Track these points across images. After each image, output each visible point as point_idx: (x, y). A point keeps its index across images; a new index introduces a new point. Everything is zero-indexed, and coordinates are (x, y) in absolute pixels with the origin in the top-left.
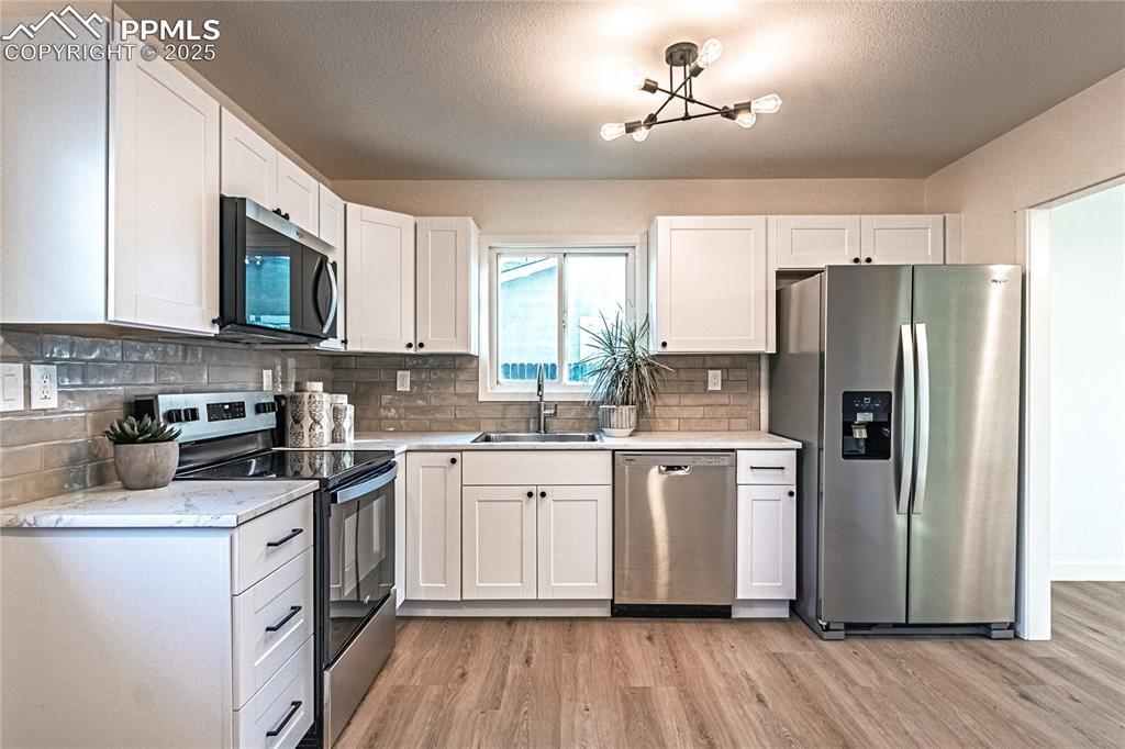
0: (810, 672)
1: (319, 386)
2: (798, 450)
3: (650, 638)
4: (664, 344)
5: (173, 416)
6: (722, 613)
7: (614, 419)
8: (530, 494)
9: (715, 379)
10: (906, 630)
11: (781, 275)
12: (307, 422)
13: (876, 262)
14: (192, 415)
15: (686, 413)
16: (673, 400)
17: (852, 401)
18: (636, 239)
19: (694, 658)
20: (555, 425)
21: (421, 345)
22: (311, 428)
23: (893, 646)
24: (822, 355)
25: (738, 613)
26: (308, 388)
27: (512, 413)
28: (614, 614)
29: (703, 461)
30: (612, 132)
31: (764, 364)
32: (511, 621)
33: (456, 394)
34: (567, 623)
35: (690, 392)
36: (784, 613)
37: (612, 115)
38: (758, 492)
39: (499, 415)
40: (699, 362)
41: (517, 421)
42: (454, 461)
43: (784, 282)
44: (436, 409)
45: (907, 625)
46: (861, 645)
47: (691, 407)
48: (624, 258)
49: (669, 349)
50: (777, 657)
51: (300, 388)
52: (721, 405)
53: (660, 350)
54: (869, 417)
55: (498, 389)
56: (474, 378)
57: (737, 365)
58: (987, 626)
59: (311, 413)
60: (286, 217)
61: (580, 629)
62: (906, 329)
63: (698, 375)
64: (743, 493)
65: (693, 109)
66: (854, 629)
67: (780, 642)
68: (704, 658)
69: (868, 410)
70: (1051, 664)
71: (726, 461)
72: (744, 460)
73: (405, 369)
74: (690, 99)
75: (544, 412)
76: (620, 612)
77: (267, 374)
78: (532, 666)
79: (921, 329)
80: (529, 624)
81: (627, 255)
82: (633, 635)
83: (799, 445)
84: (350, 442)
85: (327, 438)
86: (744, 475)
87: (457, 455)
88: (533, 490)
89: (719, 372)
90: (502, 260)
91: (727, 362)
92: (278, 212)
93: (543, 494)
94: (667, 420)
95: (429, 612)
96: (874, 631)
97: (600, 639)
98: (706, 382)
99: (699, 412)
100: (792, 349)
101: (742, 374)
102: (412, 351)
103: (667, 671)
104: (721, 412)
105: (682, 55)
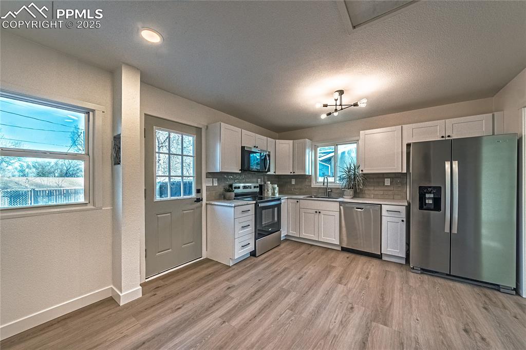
1: (269, 182)
2: (406, 206)
3: (348, 257)
4: (362, 171)
5: (235, 188)
6: (379, 257)
9: (387, 182)
10: (450, 277)
11: (408, 145)
12: (266, 190)
13: (453, 136)
14: (239, 188)
15: (376, 193)
16: (372, 188)
17: (423, 189)
19: (357, 264)
20: (333, 195)
21: (294, 172)
22: (267, 192)
25: (384, 258)
26: (267, 183)
27: (320, 191)
28: (342, 250)
29: (369, 207)
30: (324, 116)
31: (408, 177)
32: (312, 245)
33: (306, 185)
34: (327, 249)
35: (378, 185)
36: (403, 262)
38: (389, 219)
39: (317, 191)
40: (381, 176)
41: (322, 193)
44: (301, 189)
45: (450, 275)
46: (426, 277)
47: (379, 191)
50: (386, 271)
51: (265, 183)
52: (390, 190)
54: (432, 196)
55: (317, 184)
56: (310, 181)
57: (396, 177)
58: (498, 286)
59: (267, 188)
60: (257, 147)
62: (448, 163)
63: (381, 180)
64: (384, 219)
68: (360, 266)
69: (430, 193)
71: (378, 208)
72: (384, 208)
73: (294, 178)
75: (328, 190)
76: (344, 249)
77: (259, 180)
79: (455, 162)
80: (316, 247)
81: (356, 143)
82: (343, 256)
83: (408, 204)
85: (270, 194)
86: (384, 213)
87: (298, 200)
88: (317, 211)
89: (389, 179)
90: (318, 149)
91: (392, 176)
92: (255, 147)
93: (320, 212)
94: (368, 194)
95: (293, 239)
96: (436, 274)
97: (332, 254)
98: (384, 183)
99: (382, 192)
101: (399, 180)
102: (292, 174)
104: (390, 193)
105: (341, 92)
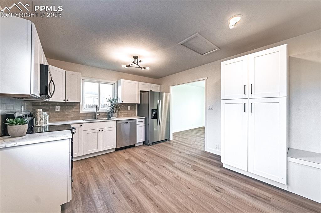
0: (150, 150)
1: (41, 110)
2: (145, 119)
3: (124, 152)
4: (123, 102)
7: (114, 115)
8: (100, 131)
9: (129, 108)
10: (159, 142)
11: (140, 91)
12: (39, 119)
13: (153, 91)
16: (122, 111)
17: (153, 111)
18: (115, 82)
19: (133, 153)
21: (68, 100)
22: (40, 121)
23: (158, 144)
24: (149, 104)
25: (136, 145)
26: (39, 110)
27: (88, 115)
28: (115, 151)
29: (132, 121)
30: (124, 66)
31: (137, 105)
32: (94, 157)
33: (73, 111)
34: (108, 154)
35: (125, 110)
36: (143, 144)
37: (124, 64)
38: (139, 125)
39: (85, 116)
40: (126, 105)
41: (90, 117)
42: (81, 126)
43: (141, 92)
44: (68, 115)
45: (159, 141)
46: (154, 145)
47: (125, 113)
48: (112, 85)
49: (123, 103)
50: (145, 149)
53: (122, 103)
55: (84, 110)
56: (78, 108)
57: (132, 105)
58: (167, 139)
59: (40, 117)
61: (110, 155)
62: (159, 101)
63: (126, 107)
64: (137, 126)
65: (137, 66)
66: (153, 143)
67: (144, 148)
68: (135, 152)
69: (155, 112)
70: (173, 142)
71: (135, 121)
72: (138, 120)
73: (58, 106)
74: (137, 65)
75: (97, 115)
76: (117, 150)
78: (106, 162)
79: (160, 101)
80: (99, 156)
81: (113, 85)
82: (121, 153)
83: (145, 118)
84: (48, 124)
85: (44, 123)
86: (137, 123)
87: (82, 124)
88: (100, 130)
91: (130, 105)
93: (102, 130)
94: (121, 115)
97: (115, 155)
98: (128, 108)
99: (127, 113)
100: (142, 103)
101: (133, 107)
102: (65, 101)
103: (130, 155)
104: (130, 113)
105: (136, 57)
